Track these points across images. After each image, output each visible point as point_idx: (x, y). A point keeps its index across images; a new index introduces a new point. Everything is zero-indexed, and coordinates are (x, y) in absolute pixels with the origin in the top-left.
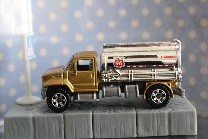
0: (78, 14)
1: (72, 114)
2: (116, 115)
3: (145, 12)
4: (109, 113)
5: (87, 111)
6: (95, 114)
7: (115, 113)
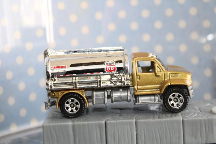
0: (99, 16)
1: (115, 121)
2: (161, 122)
3: (169, 12)
4: (153, 119)
5: (130, 119)
6: (139, 121)
7: (160, 120)
